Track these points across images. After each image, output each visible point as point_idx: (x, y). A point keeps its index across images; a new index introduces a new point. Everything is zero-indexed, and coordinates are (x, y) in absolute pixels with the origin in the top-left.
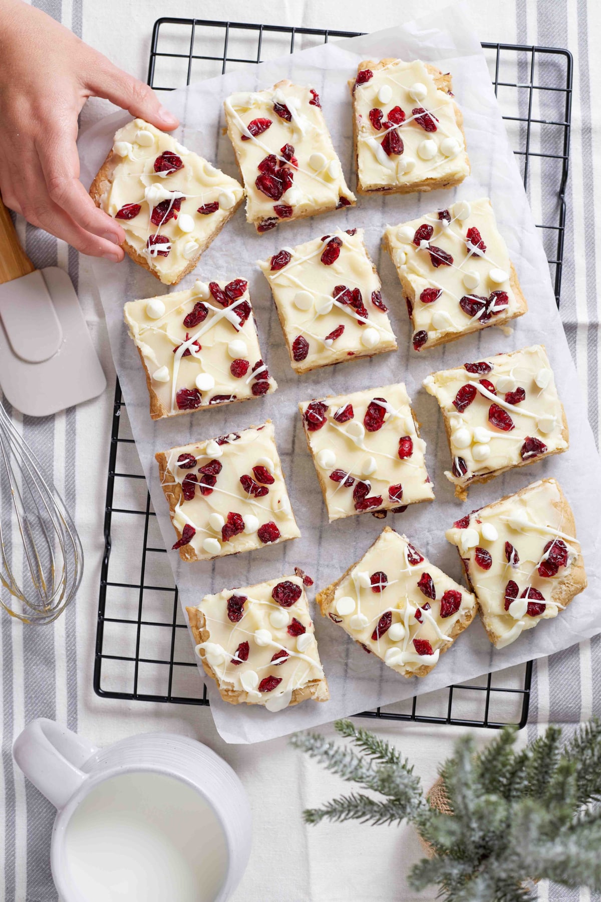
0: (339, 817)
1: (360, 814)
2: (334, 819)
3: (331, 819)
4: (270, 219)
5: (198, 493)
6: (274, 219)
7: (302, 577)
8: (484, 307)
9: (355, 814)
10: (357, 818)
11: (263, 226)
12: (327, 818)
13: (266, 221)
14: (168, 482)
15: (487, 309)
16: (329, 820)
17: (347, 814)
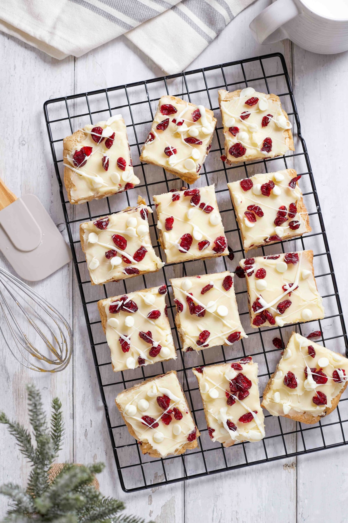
0: (12, 431)
1: (21, 440)
2: (10, 429)
3: (8, 428)
4: (245, 364)
5: (288, 207)
6: (242, 363)
7: (228, 160)
8: (124, 304)
9: (18, 437)
10: (18, 440)
11: (249, 360)
12: (8, 426)
13: (247, 363)
14: (304, 214)
15: (123, 303)
16: (8, 427)
17: (16, 434)
